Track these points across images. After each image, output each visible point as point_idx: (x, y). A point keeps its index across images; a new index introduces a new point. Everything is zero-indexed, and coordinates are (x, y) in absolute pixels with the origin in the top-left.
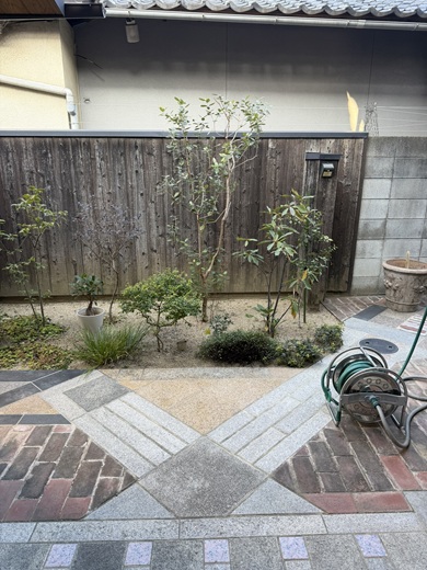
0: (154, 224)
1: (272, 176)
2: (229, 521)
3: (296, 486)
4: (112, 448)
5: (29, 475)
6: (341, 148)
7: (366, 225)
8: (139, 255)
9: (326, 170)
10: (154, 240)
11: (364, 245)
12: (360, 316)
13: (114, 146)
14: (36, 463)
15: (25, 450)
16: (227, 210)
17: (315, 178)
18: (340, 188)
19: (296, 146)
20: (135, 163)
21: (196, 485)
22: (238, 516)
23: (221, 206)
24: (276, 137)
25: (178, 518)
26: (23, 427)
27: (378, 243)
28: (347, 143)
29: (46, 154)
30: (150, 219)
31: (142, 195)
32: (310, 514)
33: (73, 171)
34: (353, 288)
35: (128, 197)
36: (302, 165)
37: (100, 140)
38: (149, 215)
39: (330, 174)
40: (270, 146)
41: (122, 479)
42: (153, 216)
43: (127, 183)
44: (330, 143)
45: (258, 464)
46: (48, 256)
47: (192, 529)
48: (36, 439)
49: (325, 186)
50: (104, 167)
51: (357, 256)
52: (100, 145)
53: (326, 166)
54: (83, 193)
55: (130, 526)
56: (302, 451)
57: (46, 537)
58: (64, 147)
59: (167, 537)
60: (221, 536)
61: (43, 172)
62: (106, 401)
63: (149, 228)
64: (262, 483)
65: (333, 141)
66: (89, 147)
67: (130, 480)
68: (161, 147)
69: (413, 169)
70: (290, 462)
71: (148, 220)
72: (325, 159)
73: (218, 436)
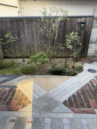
0: (39, 40)
1: (68, 28)
2: (52, 114)
3: (68, 106)
4: (26, 94)
6: (86, 20)
7: (92, 40)
8: (35, 48)
9: (82, 26)
10: (39, 44)
11: (91, 45)
12: (88, 63)
13: (29, 20)
14: (10, 97)
15: (7, 94)
16: (56, 37)
17: (79, 28)
18: (85, 30)
19: (75, 20)
20: (34, 24)
21: (45, 104)
22: (54, 112)
23: (55, 36)
24: (69, 17)
25: (40, 112)
27: (94, 45)
28: (88, 19)
29: (13, 23)
30: (38, 39)
31: (36, 33)
32: (71, 113)
33: (19, 27)
34: (87, 56)
35: (32, 33)
36: (76, 24)
37: (25, 19)
38: (37, 38)
39: (83, 27)
40: (68, 20)
41: (28, 102)
42: (38, 38)
43: (32, 30)
44: (84, 19)
45: (60, 100)
46: (14, 48)
47: (43, 115)
48: (10, 91)
49: (81, 30)
50: (27, 26)
51: (89, 48)
52: (25, 20)
53: (82, 25)
54: (22, 32)
55: (29, 113)
56: (70, 97)
57: (10, 115)
58: (17, 21)
59: (37, 117)
60: (49, 117)
61: (12, 27)
63: (38, 41)
64: (60, 105)
65: (84, 18)
66: (23, 21)
68: (40, 21)
70: (67, 100)
71: (37, 39)
72: (82, 23)
73: (51, 92)
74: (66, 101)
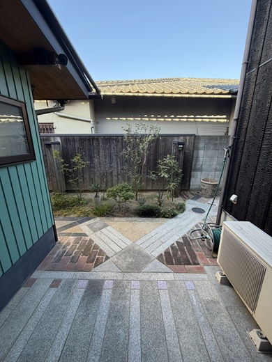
1: (161, 149)
2: (141, 274)
3: (165, 262)
4: (102, 246)
5: (73, 255)
6: (185, 139)
7: (195, 166)
8: (114, 176)
9: (180, 147)
10: (119, 171)
11: (194, 174)
12: (193, 199)
13: (106, 139)
14: (76, 250)
15: (72, 246)
16: (145, 161)
17: (176, 150)
18: (185, 153)
19: (170, 139)
20: (113, 145)
21: (130, 260)
22: (144, 272)
23: (142, 160)
24: (162, 136)
25: (123, 272)
26: (73, 237)
27: (199, 173)
28: (188, 138)
29: (83, 142)
31: (115, 155)
32: (169, 272)
33: (92, 147)
34: (190, 189)
35: (110, 156)
36: (172, 145)
37: (102, 137)
38: (118, 162)
39: (181, 149)
40: (160, 139)
41: (104, 257)
43: (110, 151)
44: (181, 138)
45: (152, 253)
46: (83, 176)
47: (127, 276)
48: (76, 242)
49: (180, 153)
50: (103, 146)
51: (192, 177)
52: (101, 139)
54: (95, 155)
55: (106, 274)
56: (168, 249)
57: (78, 277)
58: (89, 140)
59: (119, 279)
60: (137, 280)
61: (82, 148)
62: (101, 229)
63: (118, 167)
64: (153, 260)
65: (183, 137)
66: (97, 139)
67: (107, 258)
68: (122, 139)
69: (212, 147)
70: (163, 253)
71: (118, 164)
72: (179, 144)
73: (138, 243)
74: (161, 255)
